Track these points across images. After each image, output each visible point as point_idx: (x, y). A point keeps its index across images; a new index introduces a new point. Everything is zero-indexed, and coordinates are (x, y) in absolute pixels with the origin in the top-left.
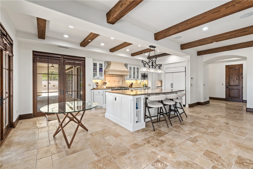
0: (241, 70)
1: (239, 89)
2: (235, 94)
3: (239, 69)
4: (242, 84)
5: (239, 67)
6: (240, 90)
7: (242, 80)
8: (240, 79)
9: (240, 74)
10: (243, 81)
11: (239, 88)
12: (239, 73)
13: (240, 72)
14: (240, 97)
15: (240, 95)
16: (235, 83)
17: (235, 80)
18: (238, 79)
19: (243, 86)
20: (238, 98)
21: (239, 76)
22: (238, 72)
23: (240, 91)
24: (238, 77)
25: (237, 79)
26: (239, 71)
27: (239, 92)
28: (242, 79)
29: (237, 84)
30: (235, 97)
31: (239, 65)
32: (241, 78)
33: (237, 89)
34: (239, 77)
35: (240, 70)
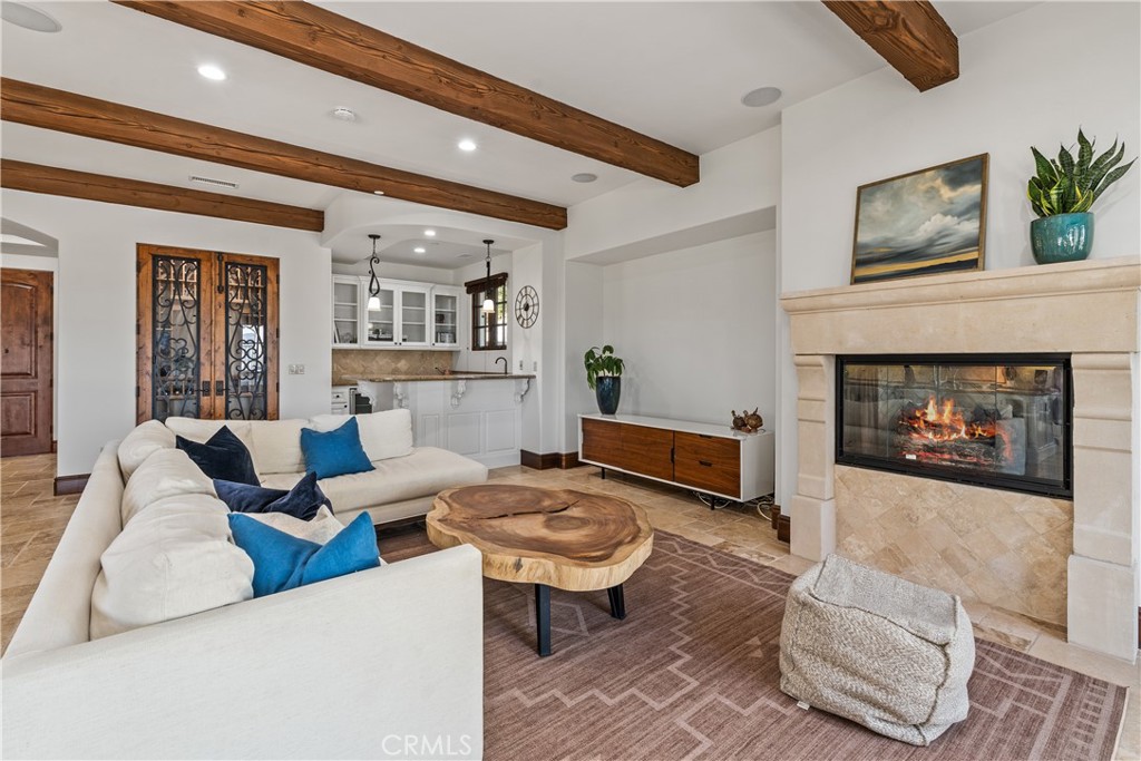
0: (44, 300)
1: (36, 392)
2: (13, 420)
3: (35, 291)
4: (48, 368)
5: (34, 283)
6: (40, 393)
7: (46, 349)
8: (40, 342)
9: (39, 321)
10: (52, 352)
11: (33, 388)
12: (36, 313)
13: (41, 309)
14: (40, 429)
15: (39, 422)
16: (15, 361)
17: (15, 349)
18: (27, 340)
19: (52, 376)
20: (30, 434)
21: (36, 327)
22: (28, 308)
23: (39, 399)
24: (27, 333)
25: (23, 343)
26: (37, 305)
27: (36, 405)
28: (49, 345)
29: (25, 369)
30: (13, 431)
31: (34, 275)
32: (46, 336)
33: (26, 393)
34: (36, 332)
35: (41, 298)
